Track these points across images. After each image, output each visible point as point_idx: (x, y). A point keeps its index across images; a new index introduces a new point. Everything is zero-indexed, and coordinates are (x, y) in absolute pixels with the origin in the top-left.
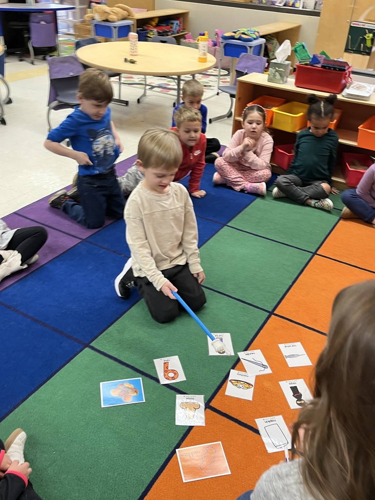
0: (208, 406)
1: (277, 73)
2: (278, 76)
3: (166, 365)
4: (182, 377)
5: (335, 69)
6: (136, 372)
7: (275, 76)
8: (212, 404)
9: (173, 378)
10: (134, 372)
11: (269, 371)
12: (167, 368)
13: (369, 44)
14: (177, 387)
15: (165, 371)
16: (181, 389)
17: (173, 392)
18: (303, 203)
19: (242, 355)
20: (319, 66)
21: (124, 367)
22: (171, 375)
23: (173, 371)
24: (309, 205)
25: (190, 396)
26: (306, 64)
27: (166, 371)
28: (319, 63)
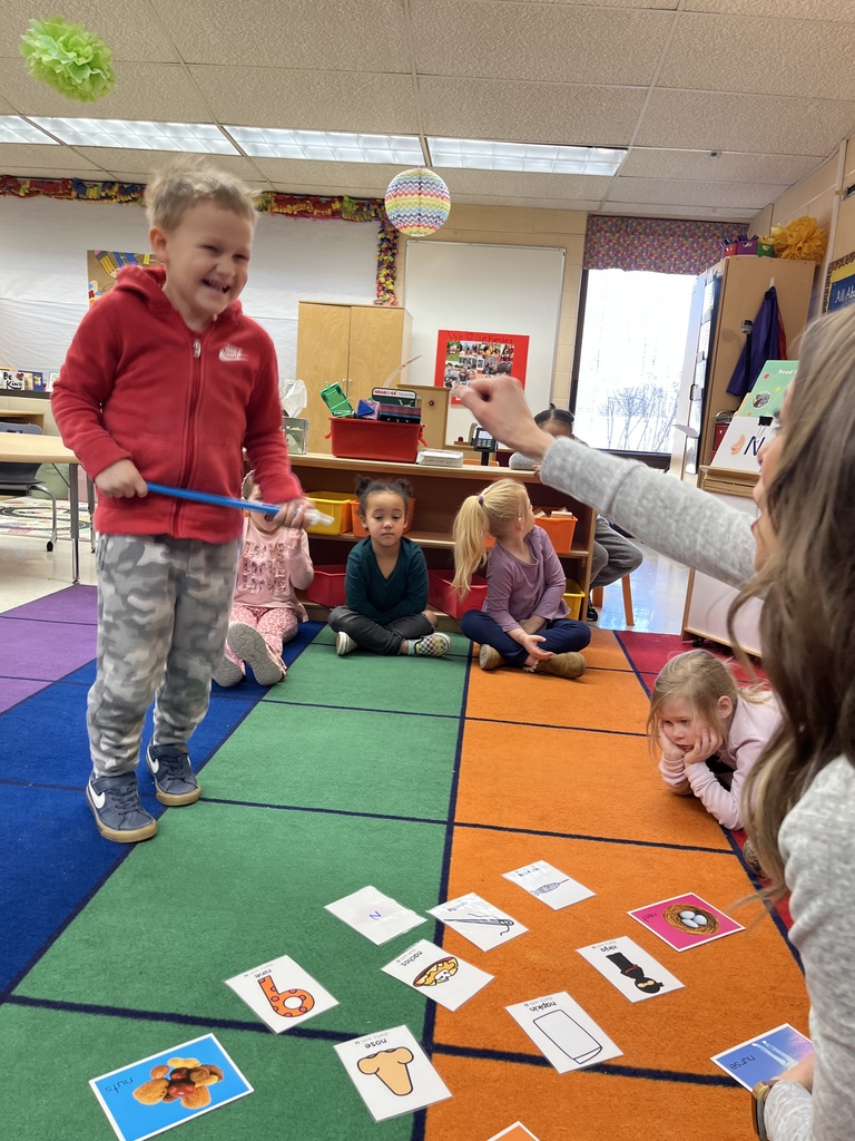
0: (430, 1047)
2: (292, 441)
3: (267, 985)
4: (324, 1001)
6: (189, 1026)
8: (440, 1037)
9: (303, 1010)
10: (182, 1026)
11: (518, 929)
12: (274, 988)
14: (323, 1027)
15: (271, 1000)
16: (339, 1029)
17: (320, 1043)
19: (439, 912)
20: (374, 417)
21: (145, 1024)
22: (294, 1003)
23: (293, 993)
25: (372, 1037)
27: (275, 999)
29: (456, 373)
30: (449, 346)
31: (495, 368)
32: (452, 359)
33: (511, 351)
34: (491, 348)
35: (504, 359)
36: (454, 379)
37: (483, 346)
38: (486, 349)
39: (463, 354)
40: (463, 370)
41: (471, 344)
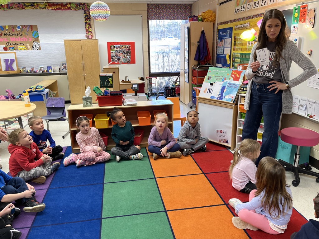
1: (88, 102)
2: (89, 104)
5: (117, 95)
7: (87, 104)
13: (111, 82)
18: (128, 159)
20: (109, 95)
24: (131, 159)
26: (102, 96)
28: (109, 93)
29: (114, 55)
30: (111, 47)
31: (126, 52)
32: (112, 51)
33: (130, 47)
34: (124, 46)
35: (128, 49)
36: (114, 57)
37: (121, 46)
38: (122, 47)
39: (115, 49)
40: (116, 54)
41: (117, 46)
